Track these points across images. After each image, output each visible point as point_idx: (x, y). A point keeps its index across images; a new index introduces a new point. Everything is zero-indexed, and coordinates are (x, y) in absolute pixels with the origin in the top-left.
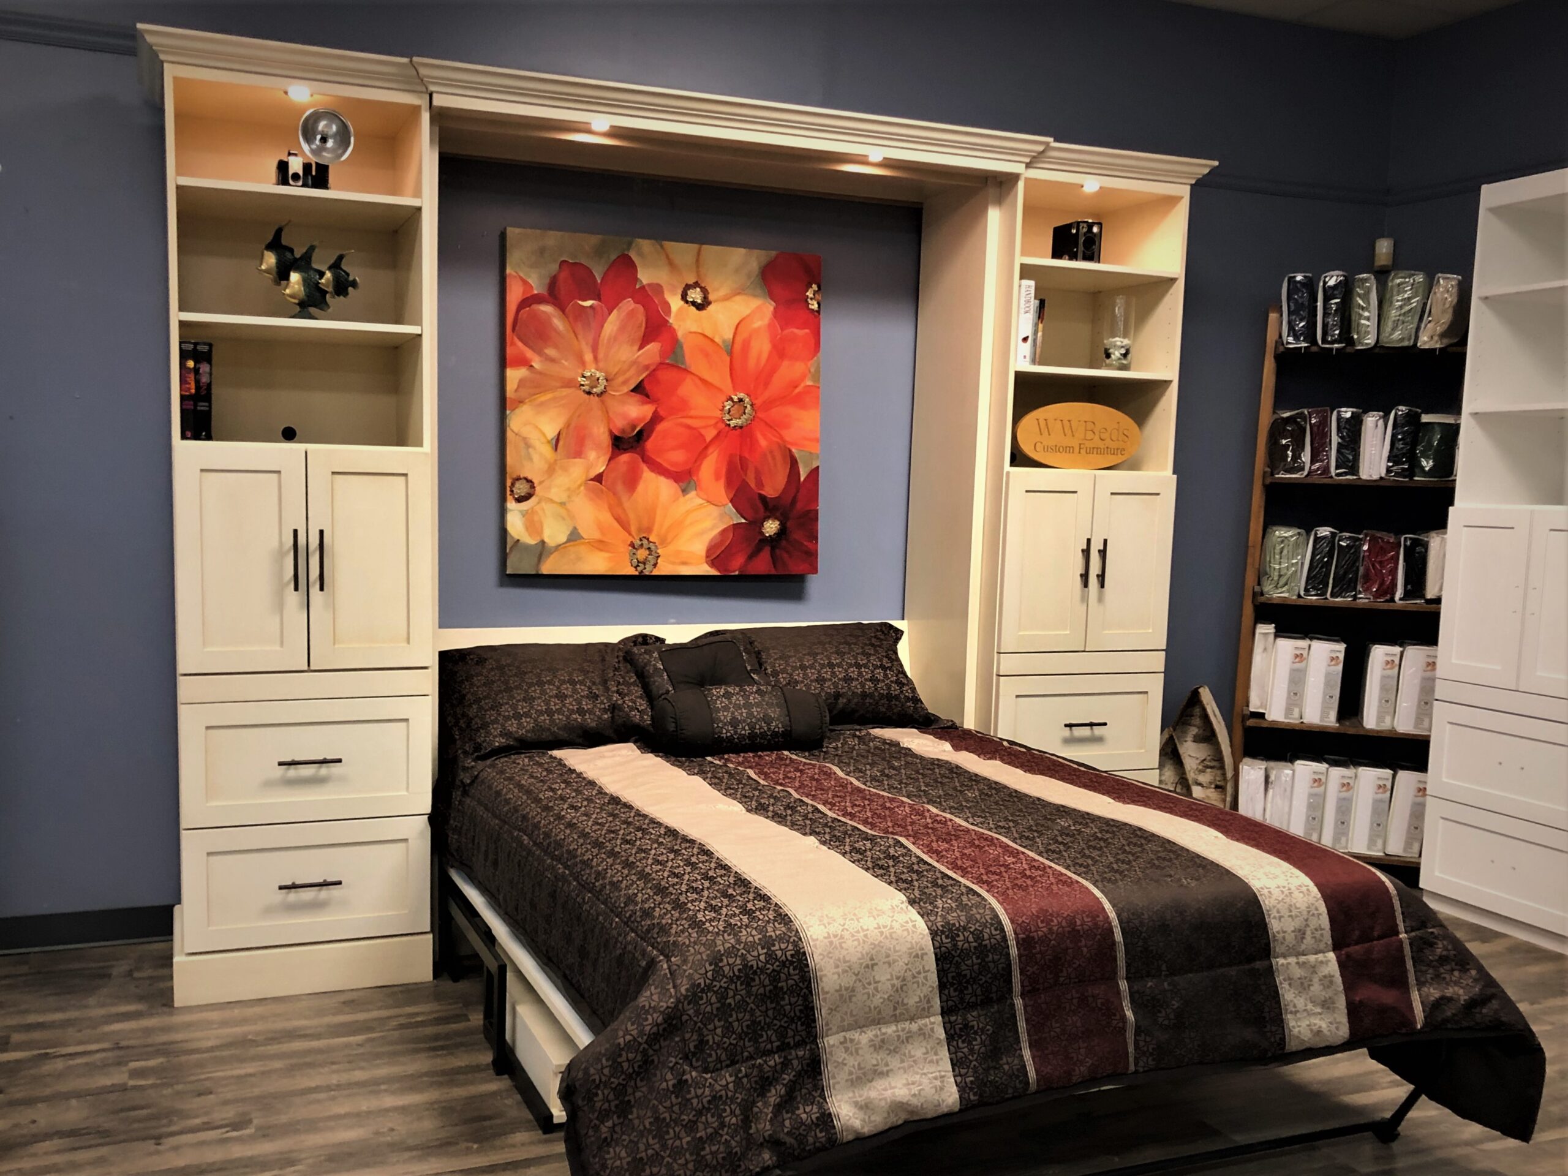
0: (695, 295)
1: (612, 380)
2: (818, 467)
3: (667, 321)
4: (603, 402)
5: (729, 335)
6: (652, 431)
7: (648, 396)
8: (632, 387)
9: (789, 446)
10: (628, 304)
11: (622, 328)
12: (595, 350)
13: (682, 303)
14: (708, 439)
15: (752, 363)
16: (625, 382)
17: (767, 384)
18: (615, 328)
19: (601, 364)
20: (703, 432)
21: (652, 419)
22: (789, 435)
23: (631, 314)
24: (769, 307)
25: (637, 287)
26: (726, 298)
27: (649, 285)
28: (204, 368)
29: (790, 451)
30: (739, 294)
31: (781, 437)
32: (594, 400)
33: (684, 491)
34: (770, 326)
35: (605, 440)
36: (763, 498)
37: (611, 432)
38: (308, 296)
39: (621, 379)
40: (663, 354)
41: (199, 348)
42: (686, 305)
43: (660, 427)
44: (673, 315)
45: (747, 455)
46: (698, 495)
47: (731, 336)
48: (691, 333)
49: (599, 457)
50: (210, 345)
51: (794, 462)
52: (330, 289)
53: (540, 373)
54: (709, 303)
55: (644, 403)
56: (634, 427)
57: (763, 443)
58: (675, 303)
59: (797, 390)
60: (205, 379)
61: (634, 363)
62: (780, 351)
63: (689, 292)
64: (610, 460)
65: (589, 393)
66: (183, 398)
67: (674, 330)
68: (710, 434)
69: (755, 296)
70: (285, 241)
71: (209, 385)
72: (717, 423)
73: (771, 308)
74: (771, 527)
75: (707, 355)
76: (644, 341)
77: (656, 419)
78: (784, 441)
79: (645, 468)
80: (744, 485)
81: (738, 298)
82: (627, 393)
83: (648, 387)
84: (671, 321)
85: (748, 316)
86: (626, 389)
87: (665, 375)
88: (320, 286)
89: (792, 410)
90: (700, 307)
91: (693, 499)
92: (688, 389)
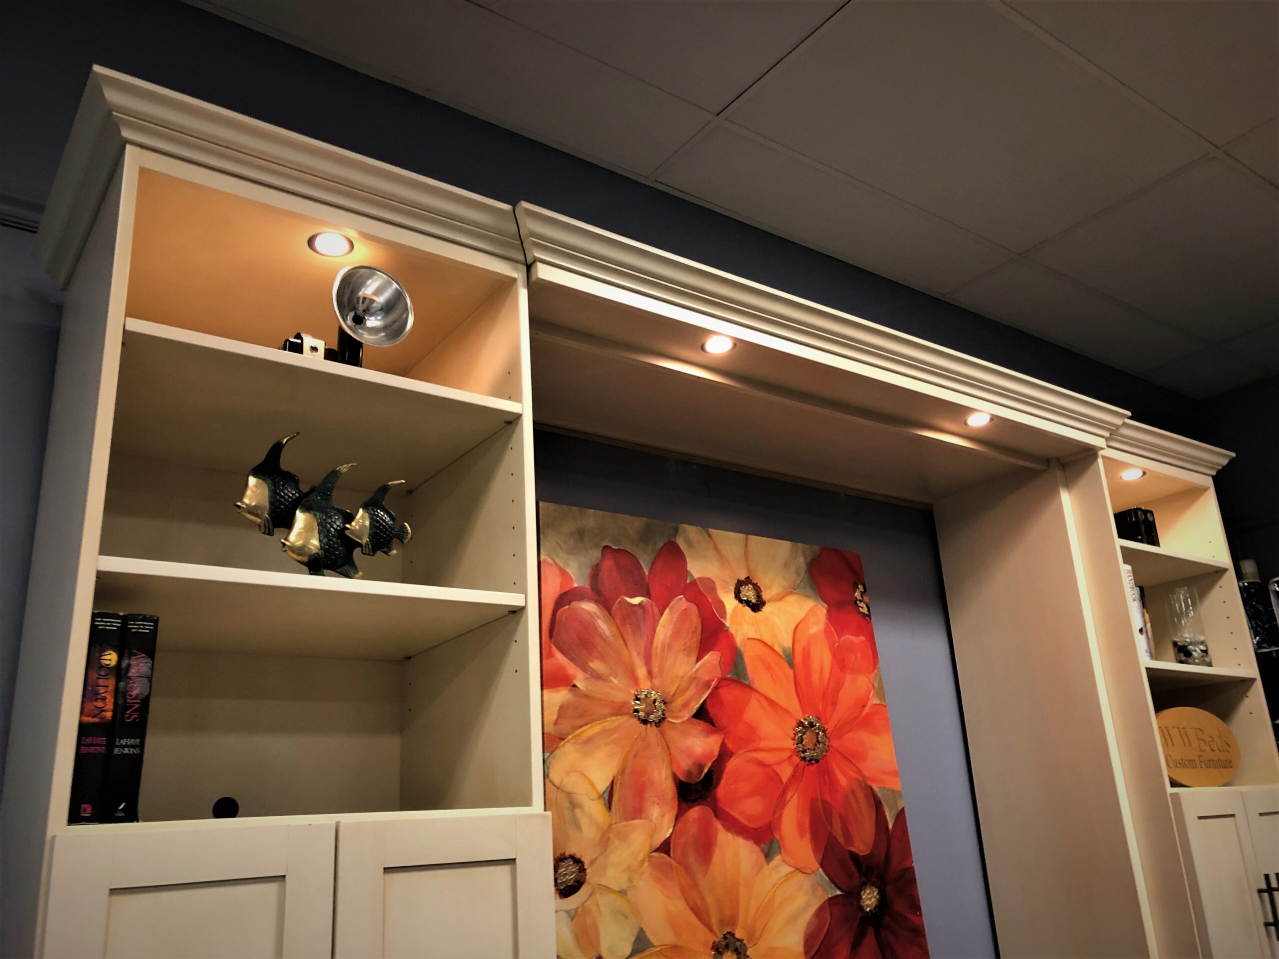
0: (748, 593)
1: (671, 702)
2: (903, 809)
3: (724, 625)
4: (663, 734)
5: (787, 643)
6: (721, 772)
7: (713, 724)
8: (694, 711)
9: (869, 783)
10: (680, 603)
11: (676, 634)
12: (648, 661)
13: (736, 602)
14: (785, 779)
15: (815, 677)
16: (685, 705)
17: (834, 704)
18: (669, 634)
19: (657, 682)
20: (778, 769)
21: (720, 755)
22: (869, 768)
23: (685, 614)
24: (822, 610)
25: (688, 581)
26: (780, 598)
27: (699, 578)
28: (139, 666)
29: (872, 789)
30: (791, 593)
31: (860, 772)
32: (651, 730)
33: (768, 856)
34: (827, 632)
35: (668, 787)
36: (854, 856)
37: (675, 777)
38: (326, 551)
39: (680, 701)
40: (723, 664)
41: (133, 626)
42: (740, 605)
43: (732, 764)
44: (728, 617)
45: (828, 798)
46: (784, 861)
47: (790, 645)
48: (749, 639)
49: (663, 816)
50: (156, 622)
51: (878, 806)
52: (365, 540)
53: (586, 696)
54: (764, 603)
55: (709, 733)
56: (701, 767)
57: (843, 781)
58: (730, 603)
59: (866, 710)
60: (137, 690)
61: (693, 679)
62: (841, 662)
63: (741, 589)
64: (677, 818)
65: (645, 722)
66: (84, 730)
67: (732, 635)
68: (786, 772)
69: (807, 596)
70: (286, 462)
71: (145, 702)
72: (791, 756)
73: (825, 611)
74: (869, 898)
75: (768, 668)
76: (703, 648)
77: (724, 755)
78: (863, 777)
79: (719, 826)
80: (832, 840)
81: (791, 598)
82: (688, 720)
83: (712, 711)
84: (727, 624)
85: (804, 619)
86: (687, 714)
87: (729, 694)
88: (347, 532)
89: (863, 735)
90: (756, 607)
91: (779, 867)
92: (754, 711)
